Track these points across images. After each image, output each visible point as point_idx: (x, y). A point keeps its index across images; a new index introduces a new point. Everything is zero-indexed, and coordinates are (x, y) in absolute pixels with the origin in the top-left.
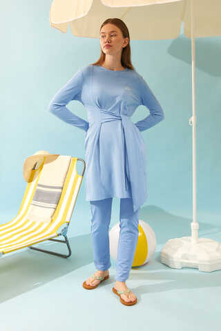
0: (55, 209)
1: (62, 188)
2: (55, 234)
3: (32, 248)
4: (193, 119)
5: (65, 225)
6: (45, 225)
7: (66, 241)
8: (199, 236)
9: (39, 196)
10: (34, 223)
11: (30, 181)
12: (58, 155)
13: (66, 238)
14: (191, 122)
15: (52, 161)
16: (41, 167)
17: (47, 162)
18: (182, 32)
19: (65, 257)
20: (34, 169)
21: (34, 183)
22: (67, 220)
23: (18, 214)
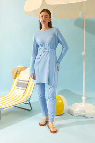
0: (25, 90)
1: (28, 81)
2: (25, 101)
3: (15, 106)
4: (84, 53)
5: (30, 97)
6: (21, 97)
7: (30, 104)
8: (86, 103)
9: (19, 84)
10: (16, 96)
11: (15, 78)
12: (27, 67)
13: (30, 102)
14: (83, 54)
15: (24, 70)
16: (20, 72)
17: (22, 70)
18: (80, 16)
19: (29, 110)
20: (17, 73)
21: (16, 79)
22: (30, 95)
23: (10, 92)
